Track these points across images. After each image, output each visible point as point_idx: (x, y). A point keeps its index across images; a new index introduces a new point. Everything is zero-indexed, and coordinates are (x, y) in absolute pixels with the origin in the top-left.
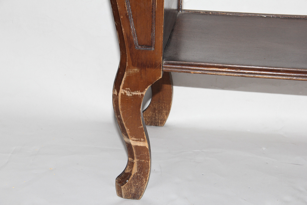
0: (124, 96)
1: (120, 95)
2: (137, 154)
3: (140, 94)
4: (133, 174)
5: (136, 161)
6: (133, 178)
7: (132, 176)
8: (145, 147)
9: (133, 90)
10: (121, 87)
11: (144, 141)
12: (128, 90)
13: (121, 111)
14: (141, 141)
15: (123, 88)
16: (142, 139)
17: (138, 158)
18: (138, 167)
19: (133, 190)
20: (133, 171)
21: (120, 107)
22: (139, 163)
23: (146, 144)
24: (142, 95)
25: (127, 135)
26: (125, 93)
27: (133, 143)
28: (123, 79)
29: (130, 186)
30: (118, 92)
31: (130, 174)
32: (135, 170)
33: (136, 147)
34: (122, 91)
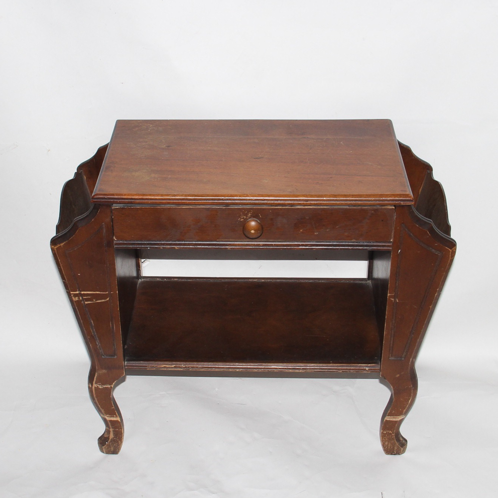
0: (97, 389)
1: (93, 388)
2: (112, 426)
3: (109, 386)
4: (110, 438)
5: (111, 430)
6: (111, 441)
7: (110, 440)
8: (118, 421)
9: (103, 384)
10: (94, 382)
11: (116, 417)
12: (99, 385)
13: (96, 398)
14: (114, 417)
15: (96, 383)
16: (114, 416)
17: (113, 428)
18: (114, 434)
19: (112, 449)
20: (110, 436)
21: (95, 396)
22: (114, 431)
23: (119, 419)
24: (111, 387)
25: (102, 413)
26: (98, 387)
27: (108, 419)
28: (95, 378)
29: (109, 446)
30: (92, 385)
31: (108, 438)
32: (112, 436)
33: (111, 421)
34: (95, 385)
